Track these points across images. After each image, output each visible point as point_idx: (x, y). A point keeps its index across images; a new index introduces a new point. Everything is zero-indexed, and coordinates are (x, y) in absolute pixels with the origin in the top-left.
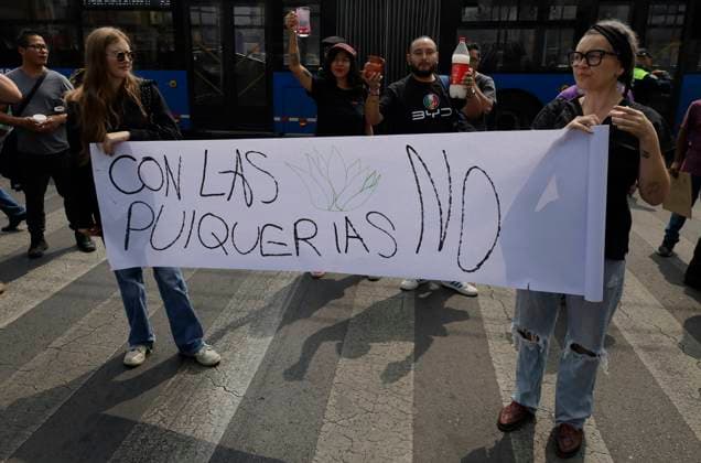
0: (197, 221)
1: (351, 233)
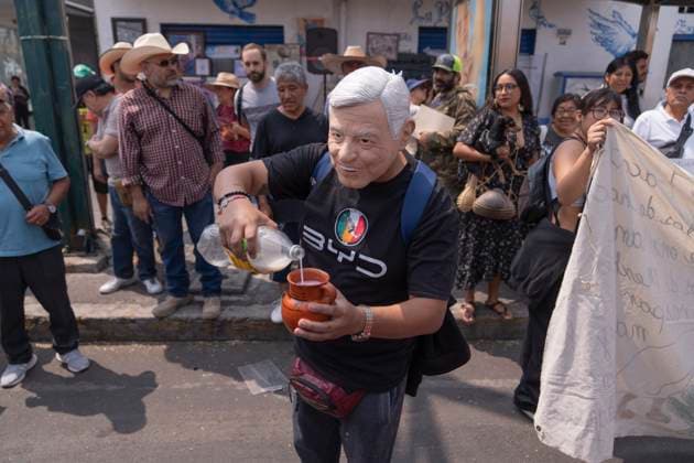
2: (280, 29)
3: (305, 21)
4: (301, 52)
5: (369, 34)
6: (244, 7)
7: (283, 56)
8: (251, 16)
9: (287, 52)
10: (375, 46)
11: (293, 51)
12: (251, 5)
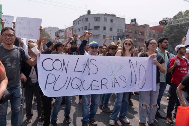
0: (71, 80)
1: (116, 82)
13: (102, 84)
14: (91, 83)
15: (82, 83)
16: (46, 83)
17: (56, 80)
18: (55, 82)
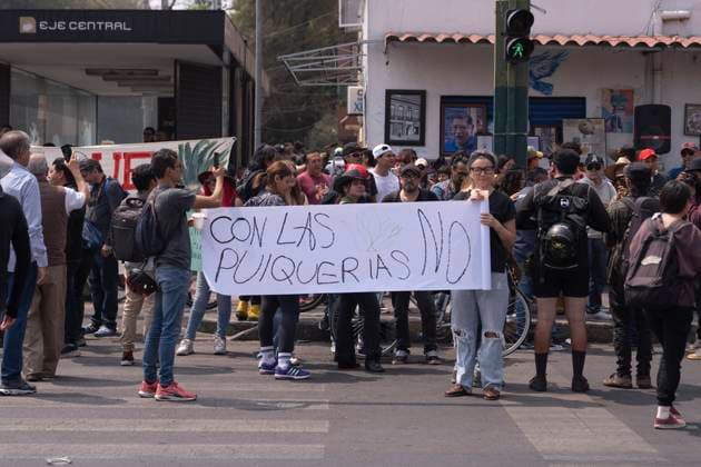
0: (271, 261)
1: (381, 265)
2: (582, 100)
3: (612, 91)
4: (606, 127)
5: (687, 105)
6: (541, 77)
7: (585, 132)
8: (549, 87)
9: (589, 126)
10: (695, 120)
11: (597, 127)
12: (548, 75)
13: (343, 271)
14: (318, 269)
15: (296, 267)
16: (219, 268)
17: (239, 261)
18: (236, 266)
